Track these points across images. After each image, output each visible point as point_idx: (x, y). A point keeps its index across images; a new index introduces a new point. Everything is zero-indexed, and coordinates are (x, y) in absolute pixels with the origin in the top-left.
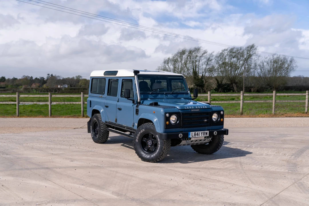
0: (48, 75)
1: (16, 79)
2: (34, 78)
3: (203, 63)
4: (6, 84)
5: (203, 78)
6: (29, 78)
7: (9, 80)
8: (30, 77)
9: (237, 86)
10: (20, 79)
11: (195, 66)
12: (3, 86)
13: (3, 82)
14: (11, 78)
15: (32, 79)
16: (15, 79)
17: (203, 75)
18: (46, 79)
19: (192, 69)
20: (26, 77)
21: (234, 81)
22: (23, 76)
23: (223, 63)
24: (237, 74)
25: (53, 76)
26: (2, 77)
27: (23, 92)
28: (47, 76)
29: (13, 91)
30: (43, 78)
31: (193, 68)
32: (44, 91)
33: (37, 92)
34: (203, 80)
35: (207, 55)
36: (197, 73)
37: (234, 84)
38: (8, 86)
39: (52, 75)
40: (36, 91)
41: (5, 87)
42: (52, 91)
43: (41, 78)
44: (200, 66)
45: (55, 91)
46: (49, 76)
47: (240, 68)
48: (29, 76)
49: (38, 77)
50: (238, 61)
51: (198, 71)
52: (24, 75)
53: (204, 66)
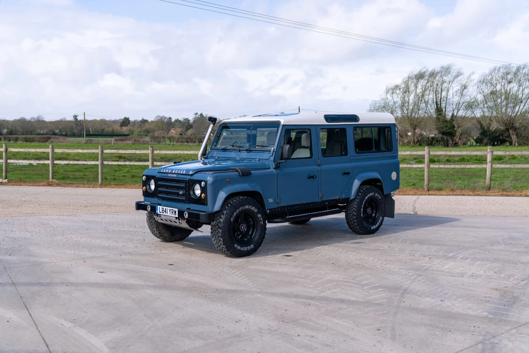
0: (197, 114)
1: (147, 121)
2: (173, 120)
3: (455, 94)
4: (130, 130)
5: (454, 120)
6: (166, 119)
7: (135, 122)
8: (168, 117)
9: (517, 135)
10: (152, 121)
11: (439, 98)
12: (126, 133)
13: (126, 126)
14: (140, 119)
15: (171, 121)
16: (144, 122)
17: (453, 114)
18: (191, 121)
19: (435, 104)
20: (162, 118)
21: (512, 124)
22: (157, 117)
23: (492, 93)
24: (518, 112)
25: (203, 116)
26: (125, 118)
27: (150, 143)
28: (195, 116)
29: (134, 141)
30: (187, 120)
31: (436, 102)
32: (182, 142)
33: (172, 143)
34: (454, 123)
35: (463, 79)
36: (444, 110)
37: (511, 131)
38: (133, 133)
39: (201, 115)
40: (170, 141)
41: (128, 133)
42: (195, 142)
43: (185, 119)
44: (448, 97)
45: (199, 142)
46: (197, 116)
47: (524, 101)
48: (166, 116)
49: (181, 119)
50: (521, 88)
51: (445, 108)
52: (157, 115)
53: (456, 99)
